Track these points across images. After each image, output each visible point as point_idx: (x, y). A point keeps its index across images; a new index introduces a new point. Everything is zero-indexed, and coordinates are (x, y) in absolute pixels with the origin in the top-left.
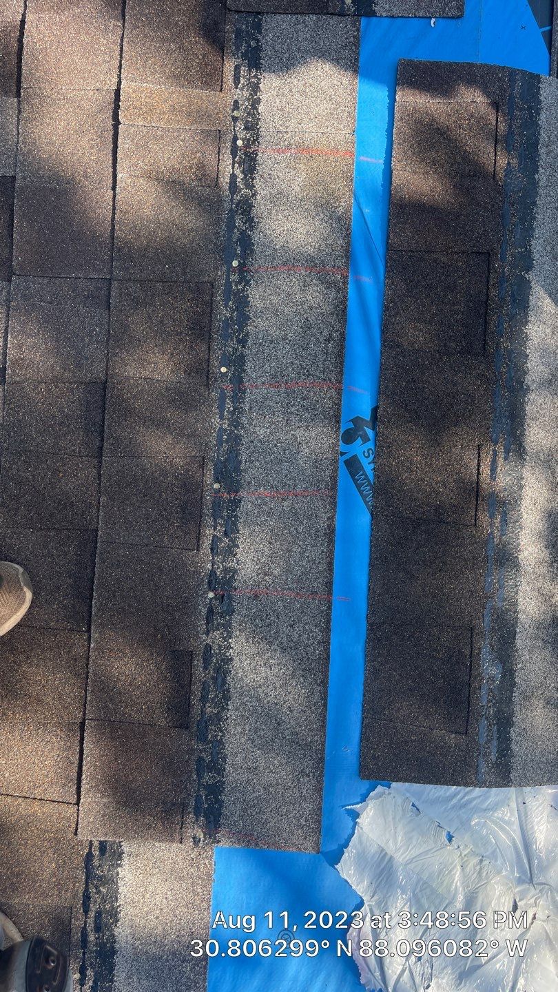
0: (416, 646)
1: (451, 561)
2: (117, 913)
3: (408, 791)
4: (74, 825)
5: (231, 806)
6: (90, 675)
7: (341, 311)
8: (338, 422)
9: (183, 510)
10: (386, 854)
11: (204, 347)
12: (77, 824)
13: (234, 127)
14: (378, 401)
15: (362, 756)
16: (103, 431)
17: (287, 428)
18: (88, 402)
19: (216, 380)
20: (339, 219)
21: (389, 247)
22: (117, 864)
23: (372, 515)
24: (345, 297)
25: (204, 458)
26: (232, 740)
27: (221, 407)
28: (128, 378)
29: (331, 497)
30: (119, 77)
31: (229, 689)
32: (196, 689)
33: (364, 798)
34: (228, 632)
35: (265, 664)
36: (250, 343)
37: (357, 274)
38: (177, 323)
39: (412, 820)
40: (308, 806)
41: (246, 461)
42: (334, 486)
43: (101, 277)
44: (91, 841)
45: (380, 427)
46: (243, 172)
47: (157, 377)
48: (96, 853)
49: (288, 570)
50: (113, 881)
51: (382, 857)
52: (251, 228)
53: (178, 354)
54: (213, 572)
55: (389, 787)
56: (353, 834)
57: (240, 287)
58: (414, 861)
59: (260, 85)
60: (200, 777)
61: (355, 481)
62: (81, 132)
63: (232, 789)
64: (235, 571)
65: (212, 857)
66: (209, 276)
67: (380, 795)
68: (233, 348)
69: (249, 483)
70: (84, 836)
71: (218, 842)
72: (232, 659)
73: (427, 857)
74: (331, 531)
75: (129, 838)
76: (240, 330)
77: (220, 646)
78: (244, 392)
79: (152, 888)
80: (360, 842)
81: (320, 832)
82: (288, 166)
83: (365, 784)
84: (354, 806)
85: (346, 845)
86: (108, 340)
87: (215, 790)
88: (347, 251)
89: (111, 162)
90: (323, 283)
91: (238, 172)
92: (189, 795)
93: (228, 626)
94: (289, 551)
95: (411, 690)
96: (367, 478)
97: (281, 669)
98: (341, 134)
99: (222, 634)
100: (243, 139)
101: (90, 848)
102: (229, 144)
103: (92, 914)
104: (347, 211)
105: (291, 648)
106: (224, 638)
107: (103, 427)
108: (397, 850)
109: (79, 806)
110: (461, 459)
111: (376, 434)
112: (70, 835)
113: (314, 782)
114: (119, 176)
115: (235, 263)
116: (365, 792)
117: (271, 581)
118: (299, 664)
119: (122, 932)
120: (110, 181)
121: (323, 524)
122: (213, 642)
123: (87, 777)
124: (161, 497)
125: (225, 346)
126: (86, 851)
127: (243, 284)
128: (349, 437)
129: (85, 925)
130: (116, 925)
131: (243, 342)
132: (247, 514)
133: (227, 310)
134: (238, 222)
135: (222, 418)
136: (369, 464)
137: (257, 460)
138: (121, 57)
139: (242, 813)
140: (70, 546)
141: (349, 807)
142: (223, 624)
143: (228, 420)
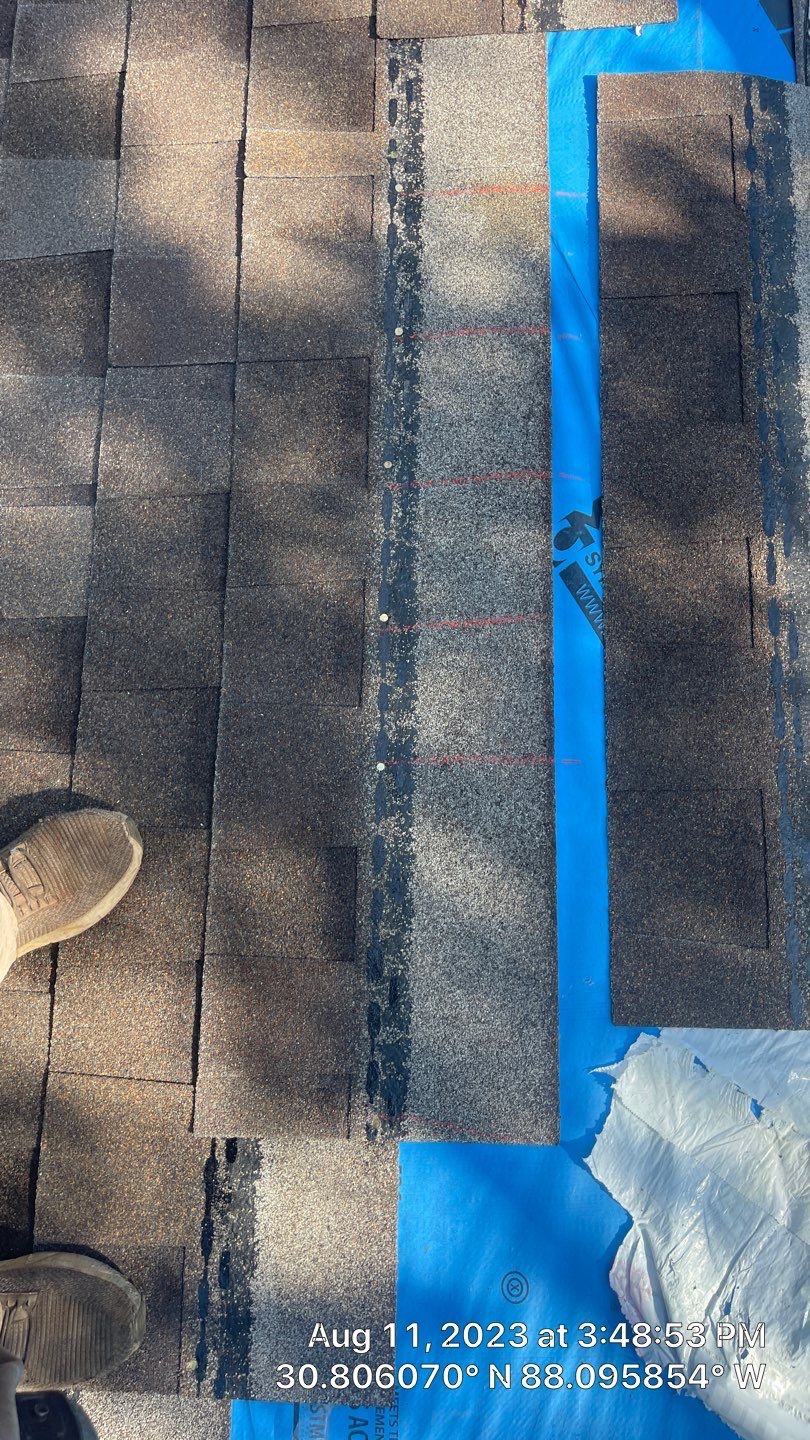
0: (681, 820)
1: (721, 698)
2: (254, 1254)
3: (686, 1039)
4: (188, 1116)
5: (421, 1079)
6: (211, 889)
7: (543, 378)
8: (548, 522)
9: (338, 655)
10: (661, 1140)
11: (360, 438)
12: (193, 1114)
13: (391, 170)
14: (601, 487)
15: (614, 990)
16: (226, 555)
17: (478, 536)
18: (206, 520)
19: (378, 479)
20: (534, 267)
21: (601, 294)
22: (253, 1175)
23: (604, 643)
24: (547, 360)
25: (364, 581)
26: (419, 975)
27: (387, 514)
28: (258, 484)
29: (545, 622)
30: (244, 125)
31: (412, 899)
32: (364, 900)
33: (620, 1056)
34: (407, 817)
35: (462, 861)
36: (422, 428)
37: (560, 330)
38: (324, 410)
39: (695, 1083)
40: (537, 1073)
41: (423, 583)
42: (547, 608)
43: (222, 361)
44: (214, 1139)
45: (606, 522)
46: (405, 221)
47: (298, 480)
48: (221, 1158)
49: (488, 727)
50: (247, 1202)
51: (656, 1147)
52: (418, 287)
53: (326, 450)
54: (383, 734)
55: (658, 1035)
56: (608, 1112)
57: (406, 360)
58: (705, 1147)
59: (423, 121)
60: (373, 1035)
61: (577, 598)
62: (197, 191)
63: (422, 1050)
64: (414, 732)
65: (394, 1159)
66: (364, 349)
67: (646, 1048)
68: (400, 436)
69: (429, 610)
70: (204, 1131)
71: (405, 1133)
72: (414, 857)
73: (726, 1140)
74: (547, 668)
75: (271, 1134)
76: (409, 413)
77: (396, 839)
78: (417, 491)
79: (305, 1212)
80: (620, 1124)
81: (557, 1111)
82: (463, 209)
83: (622, 1033)
84: (607, 1068)
85: (599, 1130)
86: (232, 438)
87: (397, 1053)
88: (546, 304)
89: (234, 224)
90: (516, 346)
91: (398, 221)
92: (358, 1062)
93: (406, 808)
94: (489, 700)
95: (679, 886)
96: (592, 592)
97: (486, 866)
98: (530, 167)
99: (398, 820)
100: (403, 184)
101: (213, 1152)
102: (385, 191)
103: (216, 1258)
104: (542, 257)
105: (498, 835)
106: (401, 827)
107: (226, 550)
108: (677, 1133)
109: (195, 1086)
110: (724, 558)
111: (603, 533)
112: (183, 1132)
113: (544, 1035)
114: (246, 237)
115: (399, 331)
116: (622, 1045)
117: (465, 743)
118: (512, 858)
119: (262, 1284)
120: (234, 245)
121: (536, 660)
122: (387, 833)
123: (207, 1040)
124: (307, 636)
125: (389, 434)
126: (207, 1156)
127: (410, 356)
128: (564, 541)
129: (205, 1277)
130: (252, 1275)
131: (413, 428)
132: (427, 653)
133: (389, 389)
134: (401, 281)
135: (387, 526)
136: (595, 573)
137: (439, 580)
138: (246, 103)
139: (439, 1088)
140: (182, 711)
141: (599, 1070)
142: (399, 807)
143: (397, 529)
